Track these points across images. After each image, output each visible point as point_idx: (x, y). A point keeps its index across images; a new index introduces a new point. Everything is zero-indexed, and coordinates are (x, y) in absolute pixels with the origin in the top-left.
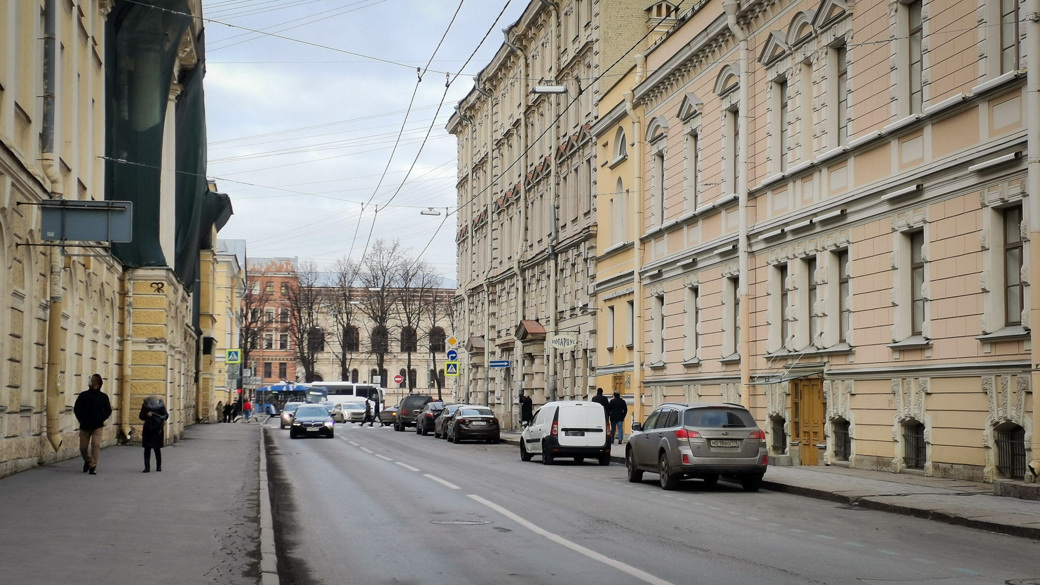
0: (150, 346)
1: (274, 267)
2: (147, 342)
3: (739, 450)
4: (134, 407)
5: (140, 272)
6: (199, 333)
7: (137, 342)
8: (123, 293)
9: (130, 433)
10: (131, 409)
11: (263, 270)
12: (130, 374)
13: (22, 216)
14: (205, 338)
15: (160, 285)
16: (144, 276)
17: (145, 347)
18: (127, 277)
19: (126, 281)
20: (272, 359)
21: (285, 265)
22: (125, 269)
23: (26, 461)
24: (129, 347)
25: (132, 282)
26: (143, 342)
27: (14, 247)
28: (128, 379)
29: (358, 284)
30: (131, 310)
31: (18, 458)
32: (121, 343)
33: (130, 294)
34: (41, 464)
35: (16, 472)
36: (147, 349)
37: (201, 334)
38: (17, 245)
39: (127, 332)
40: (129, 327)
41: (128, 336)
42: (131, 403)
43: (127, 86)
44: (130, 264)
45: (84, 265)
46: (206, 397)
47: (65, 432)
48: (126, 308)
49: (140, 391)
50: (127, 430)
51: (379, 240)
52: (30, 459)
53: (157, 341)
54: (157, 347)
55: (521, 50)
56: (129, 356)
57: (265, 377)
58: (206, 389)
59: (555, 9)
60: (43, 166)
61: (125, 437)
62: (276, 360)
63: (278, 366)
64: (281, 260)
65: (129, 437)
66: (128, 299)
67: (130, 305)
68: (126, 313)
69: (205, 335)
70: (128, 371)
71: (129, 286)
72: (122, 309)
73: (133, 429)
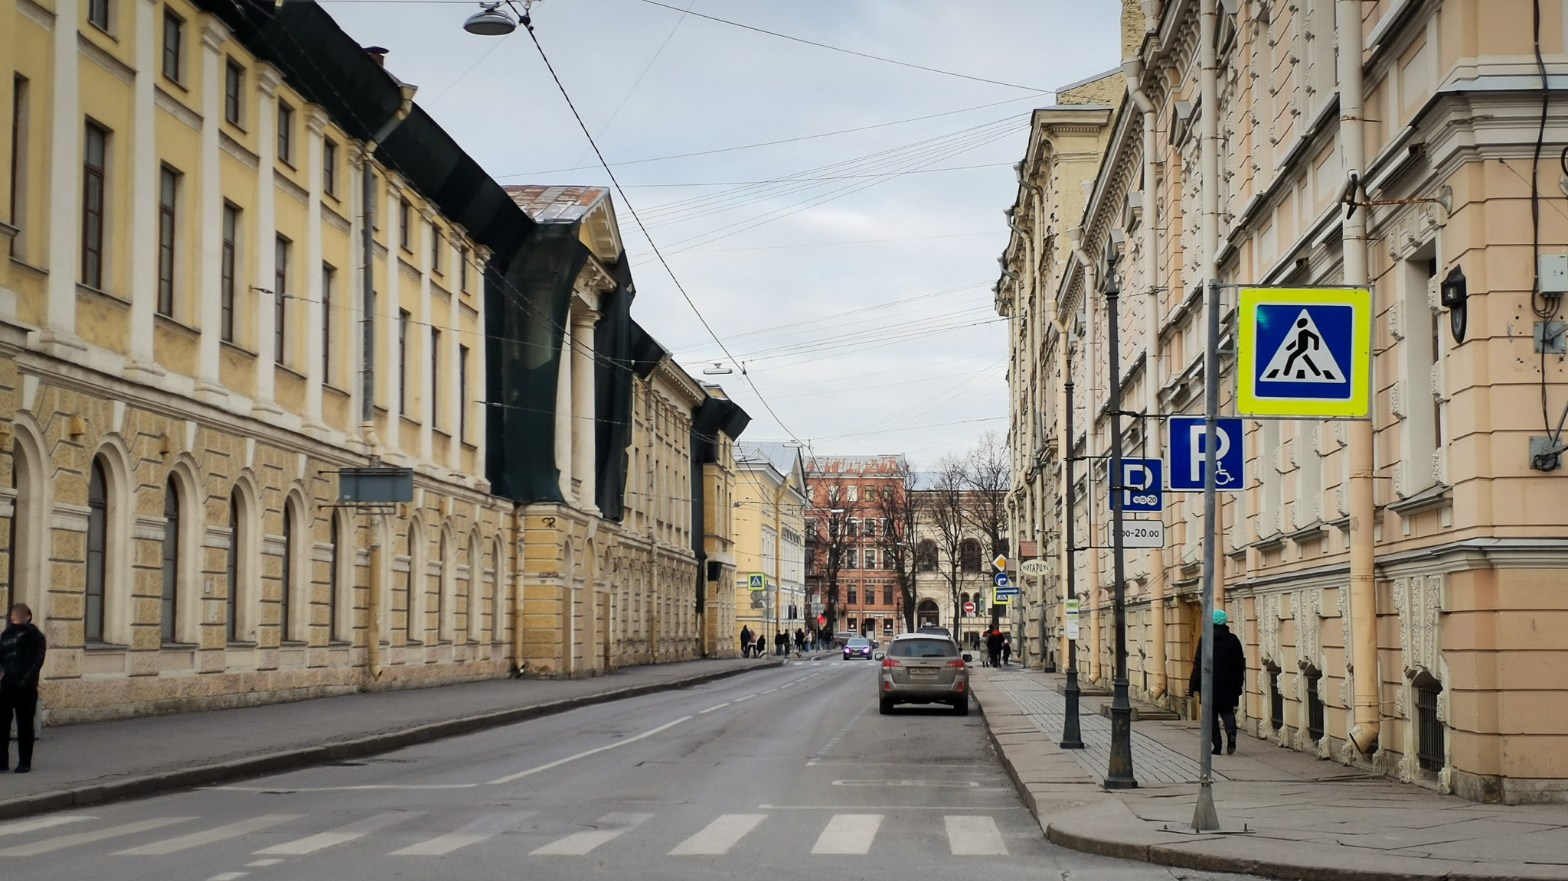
0: (543, 581)
1: (875, 467)
2: (540, 576)
3: (936, 678)
4: (527, 641)
5: (532, 508)
6: (701, 555)
7: (530, 577)
8: (515, 529)
9: (523, 667)
10: (524, 643)
11: (861, 471)
12: (522, 608)
13: (328, 482)
14: (709, 563)
15: (552, 521)
16: (537, 512)
17: (538, 582)
18: (519, 514)
19: (518, 518)
20: (874, 581)
21: (889, 464)
22: (517, 505)
23: (340, 688)
24: (521, 582)
25: (523, 518)
26: (536, 577)
27: (315, 508)
28: (520, 613)
29: (964, 487)
30: (523, 546)
31: (326, 685)
32: (514, 577)
33: (522, 530)
34: (364, 691)
35: (322, 697)
36: (540, 583)
37: (706, 557)
38: (320, 507)
39: (519, 568)
40: (521, 563)
41: (520, 571)
42: (524, 637)
43: (516, 327)
44: (521, 501)
45: (438, 510)
46: (713, 629)
47: (406, 665)
48: (518, 544)
49: (534, 626)
50: (520, 664)
51: (989, 431)
52: (345, 687)
53: (548, 575)
54: (549, 582)
55: (1026, 232)
56: (521, 591)
57: (866, 603)
58: (713, 620)
59: (1038, 193)
60: (364, 432)
61: (518, 671)
62: (879, 581)
63: (882, 589)
64: (884, 457)
65: (522, 671)
66: (519, 535)
67: (522, 540)
68: (518, 548)
69: (710, 558)
70: (520, 606)
71: (521, 522)
72: (513, 544)
73: (527, 663)
